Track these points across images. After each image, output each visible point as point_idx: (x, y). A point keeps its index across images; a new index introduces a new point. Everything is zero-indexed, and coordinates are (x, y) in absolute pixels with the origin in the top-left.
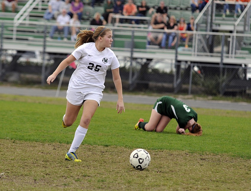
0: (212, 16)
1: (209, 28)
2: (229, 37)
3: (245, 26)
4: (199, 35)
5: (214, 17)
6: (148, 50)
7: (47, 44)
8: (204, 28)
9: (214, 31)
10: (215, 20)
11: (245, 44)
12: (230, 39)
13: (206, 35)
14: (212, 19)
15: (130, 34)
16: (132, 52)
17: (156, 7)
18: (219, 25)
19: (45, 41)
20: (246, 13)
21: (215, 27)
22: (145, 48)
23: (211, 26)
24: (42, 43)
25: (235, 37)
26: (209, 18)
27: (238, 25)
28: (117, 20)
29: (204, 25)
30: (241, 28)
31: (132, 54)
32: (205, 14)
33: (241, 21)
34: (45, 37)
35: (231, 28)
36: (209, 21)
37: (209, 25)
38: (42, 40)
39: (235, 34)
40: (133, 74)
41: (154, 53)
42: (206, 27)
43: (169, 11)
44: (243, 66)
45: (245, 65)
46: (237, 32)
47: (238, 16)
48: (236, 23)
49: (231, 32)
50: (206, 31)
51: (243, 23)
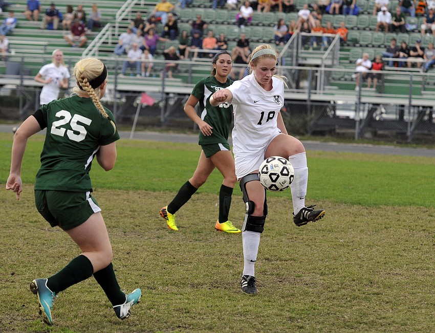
0: (297, 49)
1: (294, 62)
2: (317, 71)
3: (333, 59)
4: (284, 70)
5: (300, 51)
7: (119, 81)
8: (290, 62)
9: (300, 65)
10: (302, 53)
11: (333, 79)
12: (318, 74)
13: (291, 70)
14: (297, 53)
17: (237, 40)
18: (305, 59)
19: (116, 78)
20: (334, 46)
21: (301, 62)
23: (297, 60)
24: (113, 80)
25: (323, 72)
26: (295, 50)
27: (326, 58)
28: (196, 54)
29: (289, 59)
30: (329, 62)
32: (290, 47)
33: (329, 54)
34: (117, 74)
35: (318, 62)
36: (295, 54)
37: (294, 59)
38: (113, 76)
39: (323, 69)
42: (292, 61)
43: (251, 44)
44: (332, 103)
45: (334, 102)
46: (326, 66)
47: (326, 49)
48: (324, 56)
49: (318, 66)
50: (291, 65)
51: (331, 56)
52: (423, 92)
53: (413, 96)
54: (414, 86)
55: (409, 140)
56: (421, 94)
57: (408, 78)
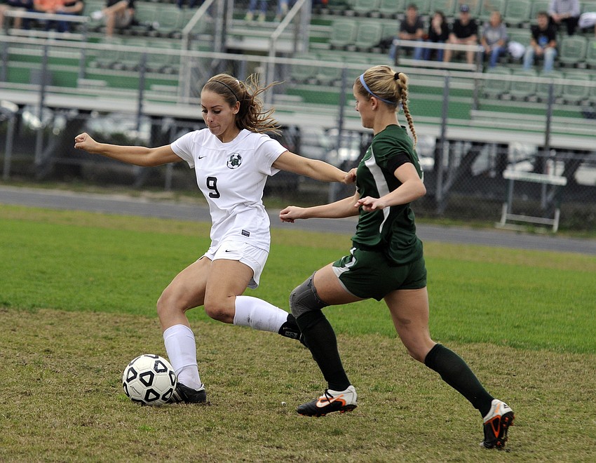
0: (225, 17)
1: (218, 44)
2: (258, 64)
3: (296, 40)
4: (193, 59)
5: (230, 21)
6: (80, 90)
8: (207, 45)
9: (230, 51)
10: (233, 26)
11: (294, 80)
12: (261, 70)
13: (211, 60)
14: (224, 25)
15: (38, 52)
16: (43, 93)
18: (240, 38)
20: (299, 12)
21: (231, 43)
22: (75, 85)
23: (223, 40)
25: (272, 67)
26: (219, 21)
27: (280, 38)
28: (17, 23)
29: (207, 37)
30: (286, 46)
31: (43, 98)
32: (211, 11)
33: (286, 29)
35: (262, 45)
36: (219, 28)
37: (218, 38)
39: (272, 59)
40: (45, 143)
41: (94, 96)
42: (213, 41)
44: (292, 131)
45: (297, 129)
46: (279, 54)
48: (275, 34)
49: (265, 54)
50: (212, 49)
51: (290, 35)
52: (474, 113)
53: (450, 121)
54: (453, 99)
55: (440, 211)
56: (470, 118)
57: (439, 84)
